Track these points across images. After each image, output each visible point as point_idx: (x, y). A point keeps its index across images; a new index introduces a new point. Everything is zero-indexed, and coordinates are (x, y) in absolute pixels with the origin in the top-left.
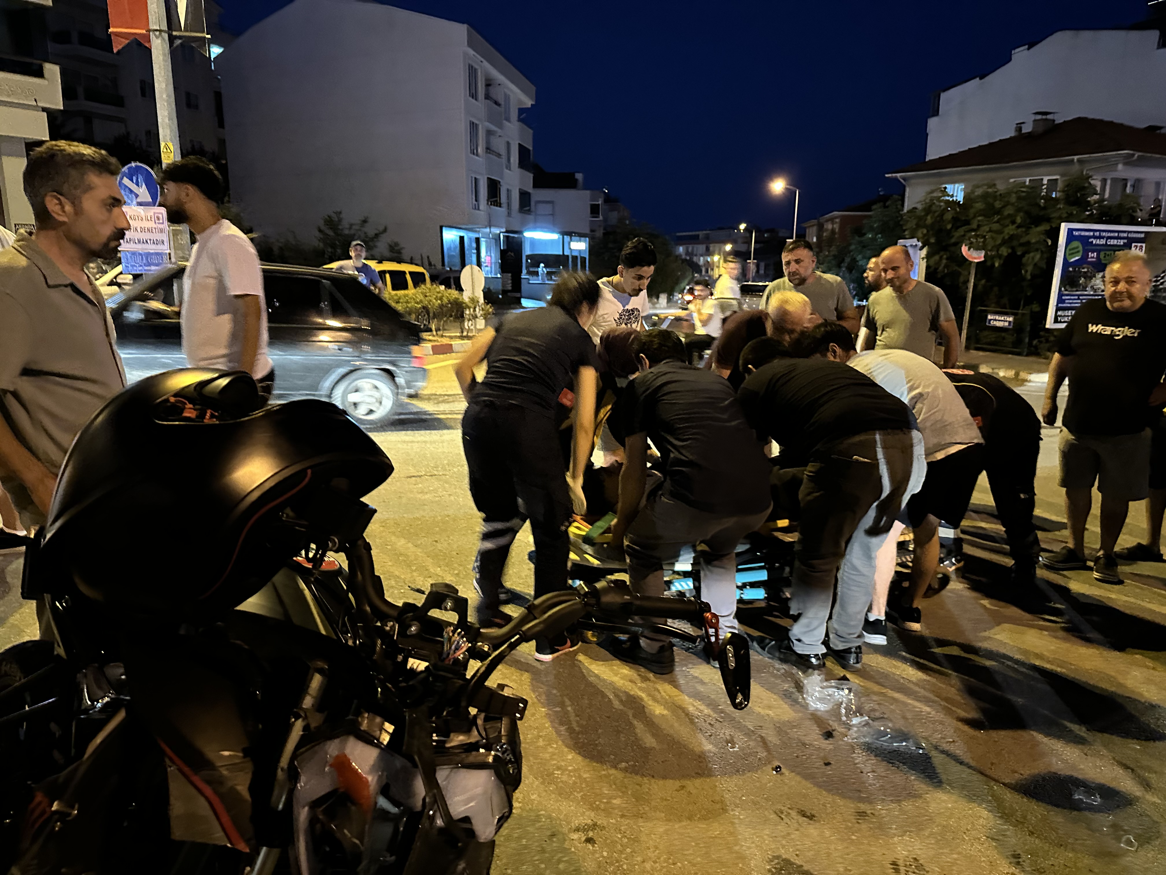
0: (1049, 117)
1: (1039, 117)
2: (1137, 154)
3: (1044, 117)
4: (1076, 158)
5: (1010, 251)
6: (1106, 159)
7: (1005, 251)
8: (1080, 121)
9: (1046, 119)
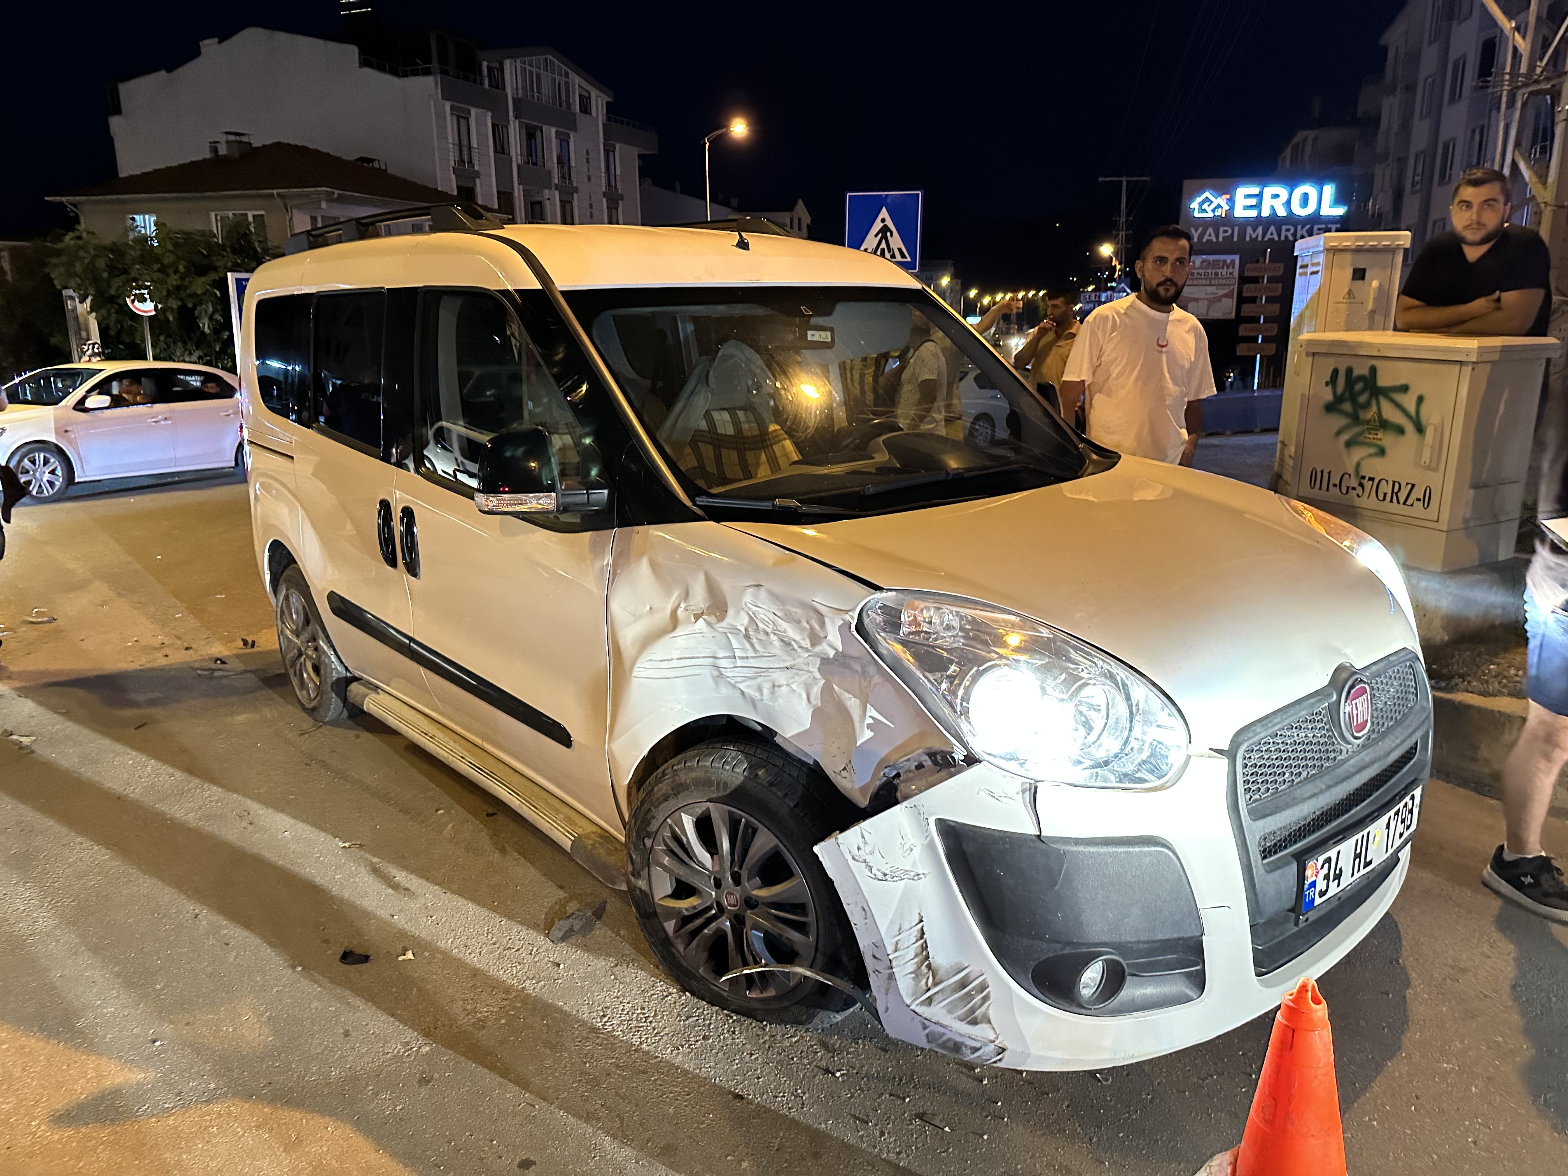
0: (245, 139)
1: (232, 138)
2: (337, 192)
3: (238, 138)
4: (275, 192)
5: (179, 303)
6: (307, 195)
7: (174, 304)
8: (279, 147)
9: (240, 142)
